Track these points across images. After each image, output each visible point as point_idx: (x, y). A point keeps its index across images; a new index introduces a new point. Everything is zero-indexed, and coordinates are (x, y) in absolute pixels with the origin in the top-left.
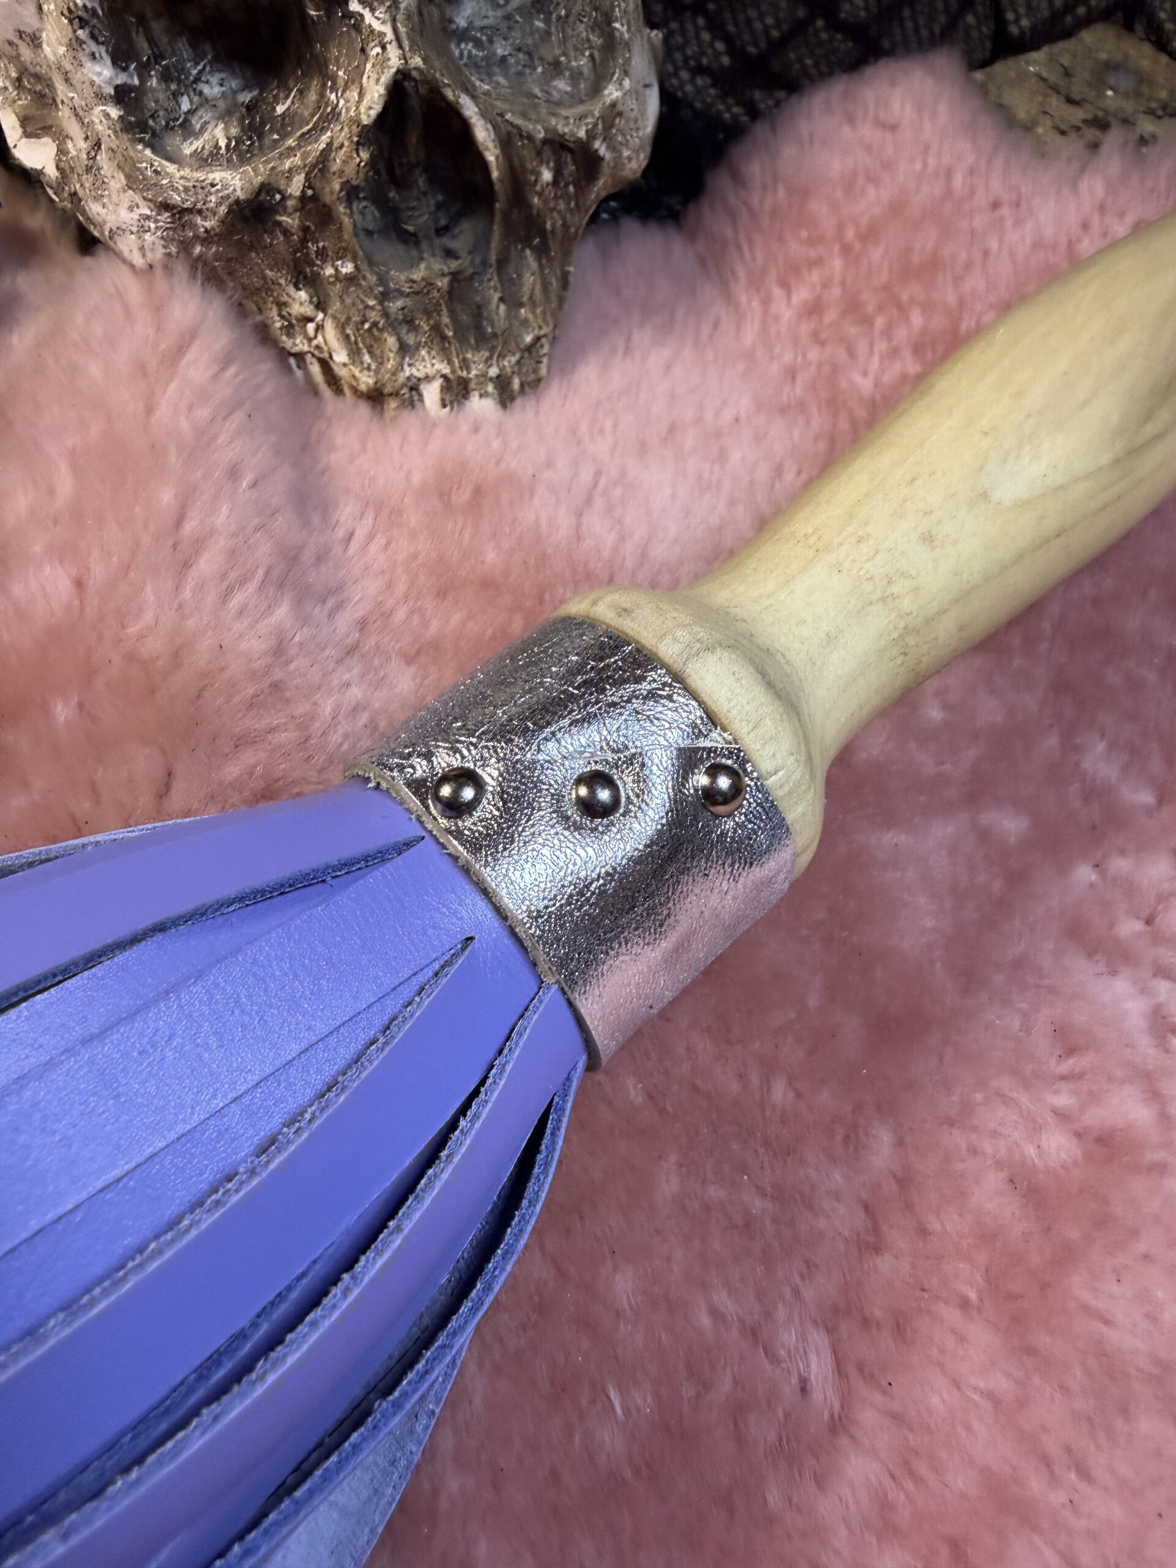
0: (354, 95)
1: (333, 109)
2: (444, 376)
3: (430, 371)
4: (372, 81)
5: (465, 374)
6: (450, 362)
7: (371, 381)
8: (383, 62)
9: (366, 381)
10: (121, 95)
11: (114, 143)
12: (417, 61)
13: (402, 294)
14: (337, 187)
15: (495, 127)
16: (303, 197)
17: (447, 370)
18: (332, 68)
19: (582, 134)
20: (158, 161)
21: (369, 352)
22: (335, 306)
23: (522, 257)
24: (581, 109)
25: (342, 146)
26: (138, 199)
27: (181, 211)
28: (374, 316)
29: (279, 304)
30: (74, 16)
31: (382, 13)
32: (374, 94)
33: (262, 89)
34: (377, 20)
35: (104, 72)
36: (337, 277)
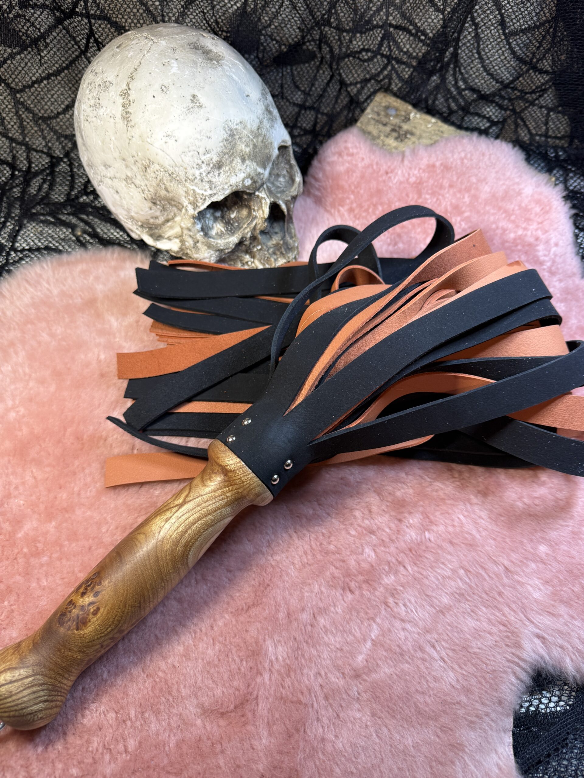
0: (261, 212)
1: (255, 216)
4: (265, 208)
8: (266, 203)
10: (203, 229)
11: (204, 240)
12: (272, 200)
13: (271, 248)
14: (258, 232)
15: (284, 202)
16: (251, 237)
18: (252, 207)
19: (296, 193)
20: (216, 241)
21: (268, 263)
22: (258, 256)
24: (294, 187)
25: (260, 223)
26: (210, 251)
27: (222, 250)
28: (267, 255)
29: (241, 261)
30: (194, 218)
31: (263, 192)
32: (266, 211)
33: (222, 211)
34: (262, 194)
35: (199, 227)
36: (257, 250)
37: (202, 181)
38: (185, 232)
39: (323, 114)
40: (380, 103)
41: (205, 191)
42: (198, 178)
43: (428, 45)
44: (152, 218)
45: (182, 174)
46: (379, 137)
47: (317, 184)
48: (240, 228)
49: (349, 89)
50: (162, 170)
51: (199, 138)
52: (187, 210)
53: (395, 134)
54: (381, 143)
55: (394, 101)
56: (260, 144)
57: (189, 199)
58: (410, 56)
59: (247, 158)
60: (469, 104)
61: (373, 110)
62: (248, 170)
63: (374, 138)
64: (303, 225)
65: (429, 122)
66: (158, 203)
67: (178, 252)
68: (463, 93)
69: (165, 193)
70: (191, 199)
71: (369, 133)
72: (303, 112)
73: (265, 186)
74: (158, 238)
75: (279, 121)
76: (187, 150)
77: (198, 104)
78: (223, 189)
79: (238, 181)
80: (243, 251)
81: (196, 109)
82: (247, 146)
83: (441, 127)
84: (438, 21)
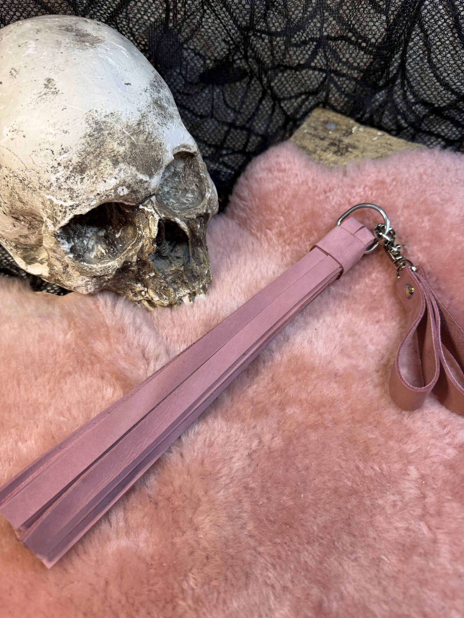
0: (147, 230)
1: (141, 236)
2: (189, 294)
3: (184, 293)
4: (153, 226)
5: (194, 290)
6: (189, 289)
7: (168, 303)
8: (154, 220)
9: (166, 303)
10: (72, 250)
11: (74, 264)
12: (163, 216)
13: (169, 275)
14: (147, 255)
15: (184, 221)
16: (137, 261)
17: (188, 291)
18: (137, 224)
19: (205, 211)
20: (88, 265)
21: (165, 295)
22: (151, 285)
23: (198, 250)
24: (202, 204)
25: (147, 245)
26: (84, 277)
27: (100, 277)
28: (164, 284)
29: (131, 290)
30: (56, 236)
31: (149, 206)
32: (155, 229)
33: (107, 230)
34: (149, 209)
35: (66, 247)
36: (150, 278)
37: (59, 188)
38: (51, 254)
39: (257, 135)
40: (318, 119)
41: (65, 201)
42: (55, 184)
43: (371, 53)
44: (21, 236)
45: (35, 180)
46: (315, 152)
47: (242, 204)
48: (124, 251)
49: (282, 105)
50: (11, 175)
51: (54, 133)
52: (46, 226)
53: (334, 148)
54: (317, 157)
55: (334, 116)
56: (141, 143)
57: (47, 212)
58: (351, 67)
59: (120, 159)
60: (420, 120)
61: (309, 126)
62: (122, 175)
63: (310, 153)
64: (221, 250)
65: (375, 135)
66: (22, 218)
67: (49, 278)
68: (413, 108)
69: (21, 204)
70: (49, 211)
71: (304, 148)
72: (232, 130)
73: (153, 198)
74: (30, 261)
75: (178, 120)
76: (38, 148)
77: (53, 90)
78: (88, 199)
79: (108, 189)
80: (130, 279)
81: (50, 96)
82: (121, 144)
83: (389, 139)
84: (381, 24)
